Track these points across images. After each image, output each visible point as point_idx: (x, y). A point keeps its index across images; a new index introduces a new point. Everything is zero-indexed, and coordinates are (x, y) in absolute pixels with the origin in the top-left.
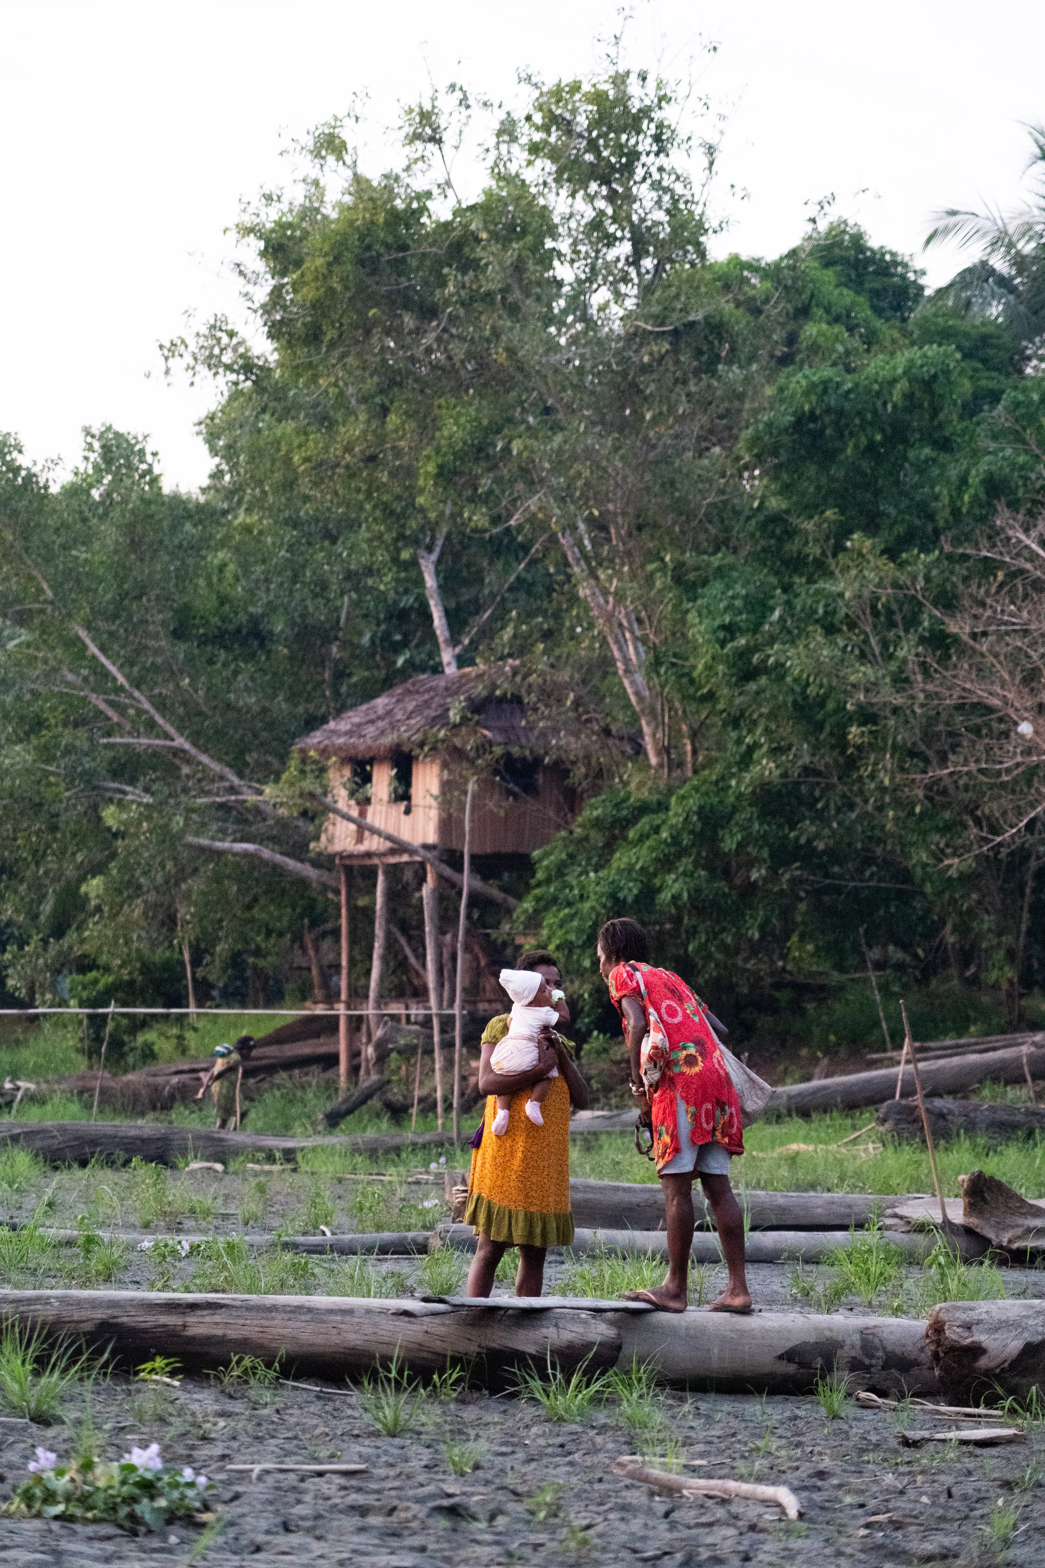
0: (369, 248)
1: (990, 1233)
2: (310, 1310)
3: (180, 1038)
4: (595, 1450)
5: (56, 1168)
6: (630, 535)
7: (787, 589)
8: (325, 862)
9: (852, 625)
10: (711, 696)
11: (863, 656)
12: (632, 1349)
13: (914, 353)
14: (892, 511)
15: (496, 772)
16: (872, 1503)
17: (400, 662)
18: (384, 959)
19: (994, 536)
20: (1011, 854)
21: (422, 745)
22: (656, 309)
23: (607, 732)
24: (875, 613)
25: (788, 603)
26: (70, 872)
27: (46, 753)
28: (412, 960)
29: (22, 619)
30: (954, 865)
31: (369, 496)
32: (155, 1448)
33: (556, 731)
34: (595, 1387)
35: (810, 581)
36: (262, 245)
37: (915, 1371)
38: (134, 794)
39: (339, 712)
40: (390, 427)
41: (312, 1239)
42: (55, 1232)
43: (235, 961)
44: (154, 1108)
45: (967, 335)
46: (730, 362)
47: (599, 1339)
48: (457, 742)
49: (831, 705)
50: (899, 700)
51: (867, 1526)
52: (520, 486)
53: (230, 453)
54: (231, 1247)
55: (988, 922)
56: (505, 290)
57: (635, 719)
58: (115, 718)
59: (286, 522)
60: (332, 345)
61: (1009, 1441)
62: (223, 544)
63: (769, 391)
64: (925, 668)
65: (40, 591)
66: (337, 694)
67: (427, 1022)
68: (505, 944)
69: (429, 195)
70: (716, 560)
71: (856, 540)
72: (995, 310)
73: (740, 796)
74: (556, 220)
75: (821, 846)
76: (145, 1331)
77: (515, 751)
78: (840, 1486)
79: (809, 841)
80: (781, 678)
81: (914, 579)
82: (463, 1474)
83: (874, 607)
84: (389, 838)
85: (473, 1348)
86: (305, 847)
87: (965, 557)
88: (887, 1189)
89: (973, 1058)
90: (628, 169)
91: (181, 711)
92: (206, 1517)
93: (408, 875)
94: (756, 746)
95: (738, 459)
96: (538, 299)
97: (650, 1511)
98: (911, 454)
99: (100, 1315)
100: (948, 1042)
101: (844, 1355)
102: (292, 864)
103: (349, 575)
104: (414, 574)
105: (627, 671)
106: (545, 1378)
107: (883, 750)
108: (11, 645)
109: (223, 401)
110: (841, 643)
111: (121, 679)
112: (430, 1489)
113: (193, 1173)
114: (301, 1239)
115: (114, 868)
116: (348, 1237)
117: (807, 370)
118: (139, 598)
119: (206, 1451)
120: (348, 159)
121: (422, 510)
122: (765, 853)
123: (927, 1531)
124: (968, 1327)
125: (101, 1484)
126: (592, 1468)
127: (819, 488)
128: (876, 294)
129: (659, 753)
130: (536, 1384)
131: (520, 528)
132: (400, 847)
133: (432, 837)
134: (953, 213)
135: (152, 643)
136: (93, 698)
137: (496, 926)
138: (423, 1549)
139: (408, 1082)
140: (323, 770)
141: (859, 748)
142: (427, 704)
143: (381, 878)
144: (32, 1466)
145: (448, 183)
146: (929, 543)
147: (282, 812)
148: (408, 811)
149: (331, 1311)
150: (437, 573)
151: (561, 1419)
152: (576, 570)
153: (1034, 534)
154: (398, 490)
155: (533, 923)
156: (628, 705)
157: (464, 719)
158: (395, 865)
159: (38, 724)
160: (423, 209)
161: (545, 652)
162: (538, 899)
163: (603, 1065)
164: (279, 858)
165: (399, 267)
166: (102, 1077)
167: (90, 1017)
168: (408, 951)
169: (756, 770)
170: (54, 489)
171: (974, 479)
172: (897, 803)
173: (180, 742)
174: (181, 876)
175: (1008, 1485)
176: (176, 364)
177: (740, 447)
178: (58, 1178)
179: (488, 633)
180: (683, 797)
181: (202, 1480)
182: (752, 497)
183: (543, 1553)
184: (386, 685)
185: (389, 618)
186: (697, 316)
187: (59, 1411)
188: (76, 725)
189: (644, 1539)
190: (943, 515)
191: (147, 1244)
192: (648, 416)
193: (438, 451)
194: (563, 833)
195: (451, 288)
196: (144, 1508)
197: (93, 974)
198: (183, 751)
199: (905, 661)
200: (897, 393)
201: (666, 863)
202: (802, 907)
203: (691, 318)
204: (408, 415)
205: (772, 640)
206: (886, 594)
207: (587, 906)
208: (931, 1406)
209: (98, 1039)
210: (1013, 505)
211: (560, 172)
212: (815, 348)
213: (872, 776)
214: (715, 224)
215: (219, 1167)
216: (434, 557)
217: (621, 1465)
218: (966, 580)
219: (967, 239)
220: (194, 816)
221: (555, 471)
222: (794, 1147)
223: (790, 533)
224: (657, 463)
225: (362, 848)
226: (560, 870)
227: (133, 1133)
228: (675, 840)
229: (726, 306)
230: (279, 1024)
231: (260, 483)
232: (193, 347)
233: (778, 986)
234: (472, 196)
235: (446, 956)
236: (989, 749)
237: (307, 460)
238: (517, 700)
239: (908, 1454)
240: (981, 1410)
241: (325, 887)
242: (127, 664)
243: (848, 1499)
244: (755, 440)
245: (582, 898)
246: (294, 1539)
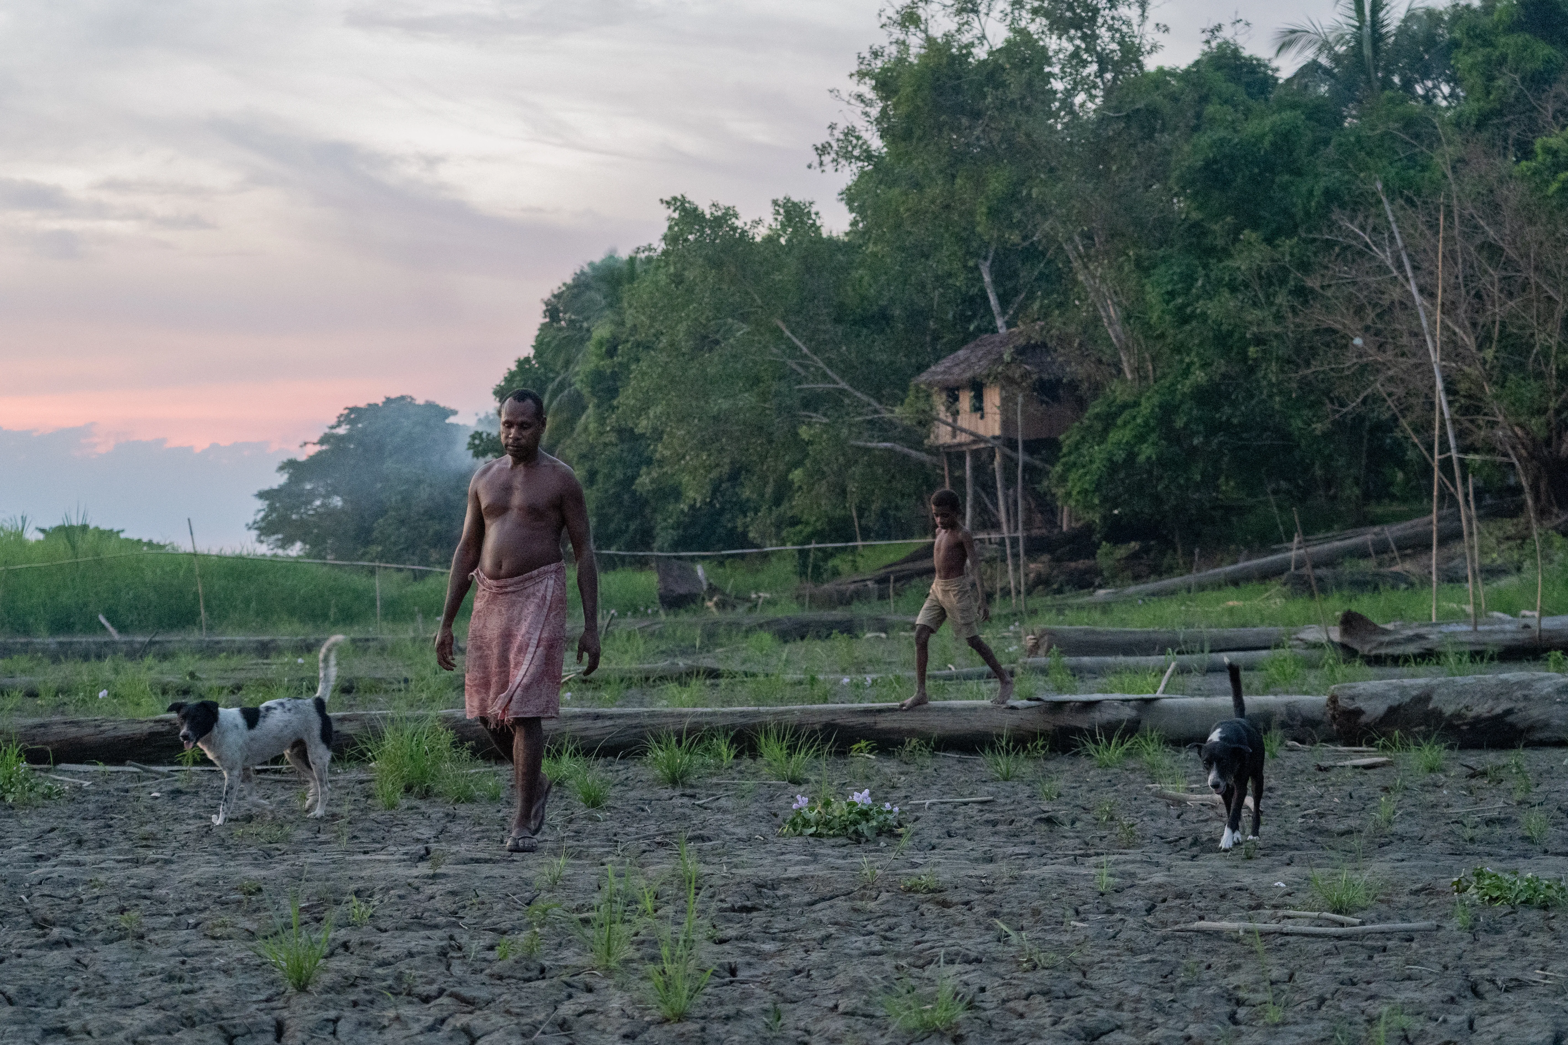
0: (938, 79)
1: (1356, 646)
2: (950, 709)
3: (854, 561)
4: (1128, 783)
5: (786, 642)
6: (1107, 241)
7: (1205, 266)
8: (934, 451)
9: (1247, 286)
10: (1162, 336)
11: (1255, 304)
12: (1147, 723)
13: (1276, 117)
14: (1267, 215)
15: (1035, 390)
16: (1304, 804)
17: (972, 328)
18: (973, 508)
19: (1331, 225)
20: (1353, 419)
21: (988, 376)
22: (1114, 103)
23: (1100, 361)
24: (1260, 277)
25: (1207, 275)
26: (782, 467)
27: (764, 397)
28: (990, 506)
29: (744, 318)
30: (1319, 428)
31: (947, 229)
32: (867, 791)
33: (1068, 363)
34: (1126, 746)
35: (1220, 261)
36: (873, 82)
37: (1322, 727)
38: (818, 418)
39: (938, 359)
40: (957, 187)
41: (945, 672)
42: (791, 676)
43: (883, 514)
44: (841, 603)
45: (1306, 105)
46: (1162, 131)
47: (1126, 717)
48: (1010, 373)
49: (1236, 336)
50: (1278, 329)
51: (1303, 817)
52: (1038, 216)
53: (861, 211)
54: (898, 679)
55: (1342, 461)
56: (1023, 98)
57: (1116, 354)
58: (803, 373)
59: (898, 248)
60: (920, 139)
61: (1383, 765)
62: (862, 264)
63: (1187, 148)
64: (1293, 309)
65: (754, 300)
66: (935, 349)
67: (1002, 542)
68: (1045, 494)
69: (972, 44)
70: (1160, 253)
71: (1247, 234)
72: (1323, 89)
73: (1184, 394)
74: (1051, 54)
75: (1235, 421)
76: (852, 727)
77: (1045, 376)
78: (1282, 796)
79: (1228, 419)
80: (1205, 321)
81: (1283, 255)
82: (1051, 799)
83: (1259, 274)
84: (972, 434)
85: (1049, 727)
86: (921, 443)
87: (1314, 240)
88: (1291, 623)
89: (1337, 544)
90: (1093, 20)
91: (842, 366)
92: (901, 830)
93: (984, 456)
94: (1192, 363)
95: (1170, 190)
96: (1043, 102)
97: (1168, 815)
98: (1277, 179)
99: (825, 719)
100: (1321, 536)
101: (1278, 718)
102: (914, 453)
103: (937, 278)
104: (976, 275)
105: (1111, 324)
106: (1096, 742)
107: (1270, 360)
108: (738, 334)
109: (855, 178)
110: (1241, 297)
111: (805, 350)
112: (1032, 809)
113: (868, 640)
114: (937, 673)
115: (808, 463)
116: (965, 670)
117: (1209, 133)
118: (812, 300)
119: (896, 794)
120: (922, 27)
121: (980, 236)
122: (1201, 428)
123: (1339, 818)
124: (1352, 698)
125: (837, 814)
126: (1130, 792)
127: (1221, 204)
128: (1248, 85)
129: (1132, 372)
130: (1091, 746)
131: (1039, 241)
132: (978, 439)
133: (997, 432)
134: (1293, 32)
135: (822, 327)
136: (789, 362)
137: (1040, 482)
138: (1033, 843)
139: (992, 578)
140: (929, 396)
141: (1255, 360)
142: (990, 353)
143: (968, 459)
144: (795, 806)
145: (984, 37)
146: (1292, 232)
147: (907, 422)
148: (982, 417)
149: (963, 709)
150: (991, 273)
151: (1107, 766)
152: (1075, 264)
153: (1356, 222)
154: (963, 224)
155: (1062, 479)
156: (1112, 344)
157: (1013, 360)
158: (977, 450)
159: (757, 380)
160: (970, 54)
161: (1060, 315)
162: (1064, 464)
163: (1111, 562)
164: (906, 450)
165: (957, 90)
166: (809, 587)
167: (800, 551)
168: (987, 501)
169: (1192, 378)
170: (758, 239)
171: (1317, 192)
172: (1281, 392)
173: (843, 385)
174: (848, 464)
175: (1386, 789)
176: (827, 159)
177: (1171, 182)
178: (787, 648)
179: (1023, 307)
180: (1149, 398)
181: (896, 809)
182: (1180, 213)
183: (1106, 842)
184: (964, 342)
185: (964, 301)
186: (1140, 105)
187: (806, 776)
188: (780, 379)
189: (1166, 831)
190: (1300, 215)
191: (846, 680)
192: (1114, 168)
193: (987, 198)
194: (1077, 424)
195: (989, 99)
196: (863, 827)
197: (799, 527)
198: (845, 390)
199: (1281, 305)
200: (1266, 143)
201: (1141, 438)
202: (1226, 459)
203: (1137, 106)
204: (967, 178)
205: (1198, 298)
206: (1266, 265)
207: (1094, 466)
208: (1332, 748)
209: (805, 565)
210: (1343, 206)
211: (1051, 24)
212: (1212, 120)
213: (1264, 377)
214: (1148, 48)
215: (883, 635)
216: (988, 263)
217: (1149, 789)
218: (1315, 254)
219: (1303, 48)
220: (854, 429)
221: (1058, 206)
222: (1231, 603)
223: (1204, 234)
224: (1121, 196)
225: (956, 441)
226: (1077, 446)
227: (830, 618)
228: (1146, 423)
229: (1157, 98)
230: (913, 549)
231: (880, 226)
232: (835, 147)
233: (1213, 508)
234: (999, 43)
235: (1010, 501)
236: (1336, 356)
237: (908, 210)
238: (1044, 345)
239: (1321, 775)
240: (1364, 748)
241: (935, 466)
242: (808, 340)
243: (1289, 803)
244: (1181, 178)
245: (1091, 462)
246: (955, 841)
